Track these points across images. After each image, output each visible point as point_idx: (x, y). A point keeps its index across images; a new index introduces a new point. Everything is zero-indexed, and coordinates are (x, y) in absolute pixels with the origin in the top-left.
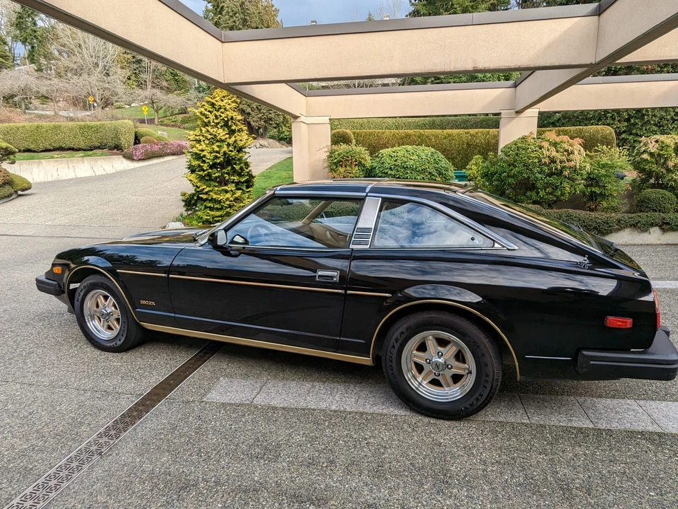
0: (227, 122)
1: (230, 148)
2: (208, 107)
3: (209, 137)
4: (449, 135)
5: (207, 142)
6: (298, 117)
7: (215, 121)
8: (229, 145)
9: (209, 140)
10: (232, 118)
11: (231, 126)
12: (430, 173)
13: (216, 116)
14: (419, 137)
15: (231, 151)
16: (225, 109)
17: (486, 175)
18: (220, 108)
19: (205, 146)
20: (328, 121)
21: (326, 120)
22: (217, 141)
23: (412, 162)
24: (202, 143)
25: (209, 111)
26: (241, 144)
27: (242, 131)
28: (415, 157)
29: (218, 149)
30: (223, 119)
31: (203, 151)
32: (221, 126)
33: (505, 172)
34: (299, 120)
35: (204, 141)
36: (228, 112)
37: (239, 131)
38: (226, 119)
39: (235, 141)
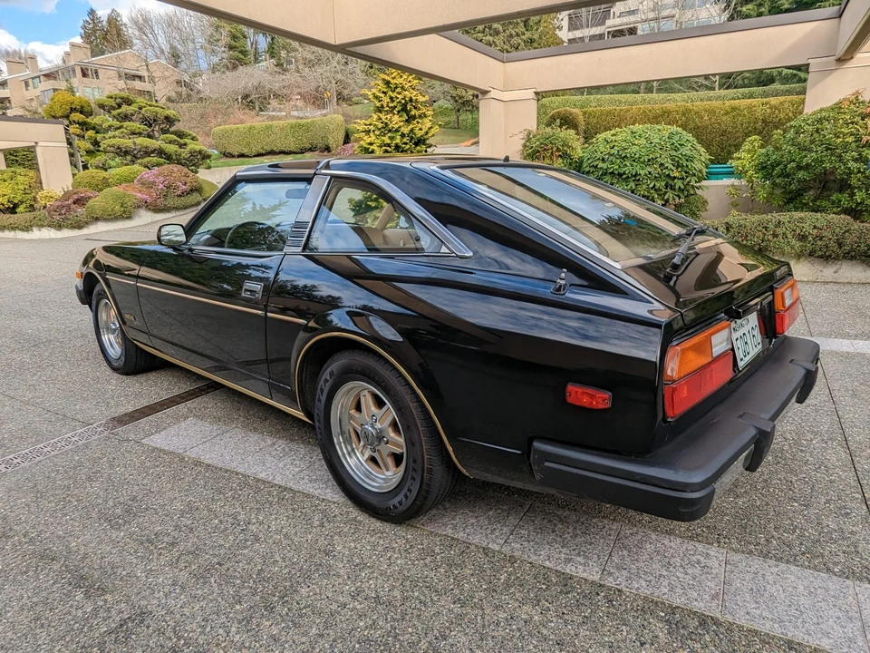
0: (405, 105)
1: (405, 140)
2: (382, 87)
3: (380, 125)
4: (734, 109)
5: (377, 132)
6: (487, 92)
7: (391, 105)
8: (403, 135)
9: (379, 129)
10: (411, 100)
11: (411, 110)
12: (662, 165)
13: (391, 98)
14: (684, 114)
15: (406, 144)
16: (402, 88)
17: (764, 168)
18: (396, 88)
19: (374, 138)
20: (533, 96)
21: (530, 94)
22: (390, 131)
23: (635, 149)
24: (371, 134)
25: (384, 92)
26: (419, 134)
27: (426, 116)
28: (643, 141)
29: (389, 142)
30: (400, 102)
31: (371, 144)
32: (399, 112)
33: (793, 161)
34: (488, 96)
35: (374, 131)
36: (407, 92)
37: (420, 117)
38: (403, 102)
39: (412, 130)
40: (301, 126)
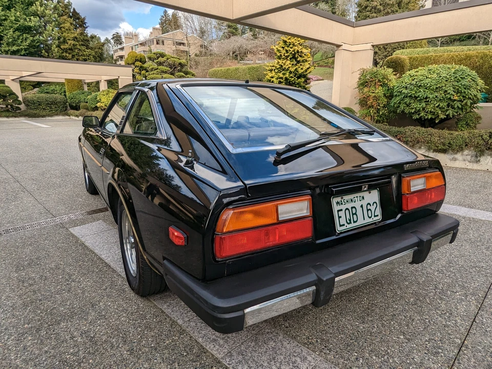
0: (294, 55)
1: (291, 75)
2: (282, 44)
3: (278, 66)
5: (276, 71)
6: (340, 46)
7: (286, 55)
8: (291, 72)
9: (277, 69)
10: (298, 52)
11: (298, 57)
12: (446, 91)
13: (287, 51)
15: (292, 77)
16: (294, 45)
18: (290, 44)
19: (274, 74)
20: (372, 48)
21: (369, 46)
22: (283, 70)
24: (273, 72)
25: (283, 48)
26: (300, 71)
27: (306, 61)
29: (282, 76)
30: (291, 53)
31: (272, 77)
32: (291, 59)
34: (341, 48)
35: (274, 70)
36: (296, 47)
37: (303, 61)
38: (293, 53)
39: (296, 69)
40: (254, 68)
